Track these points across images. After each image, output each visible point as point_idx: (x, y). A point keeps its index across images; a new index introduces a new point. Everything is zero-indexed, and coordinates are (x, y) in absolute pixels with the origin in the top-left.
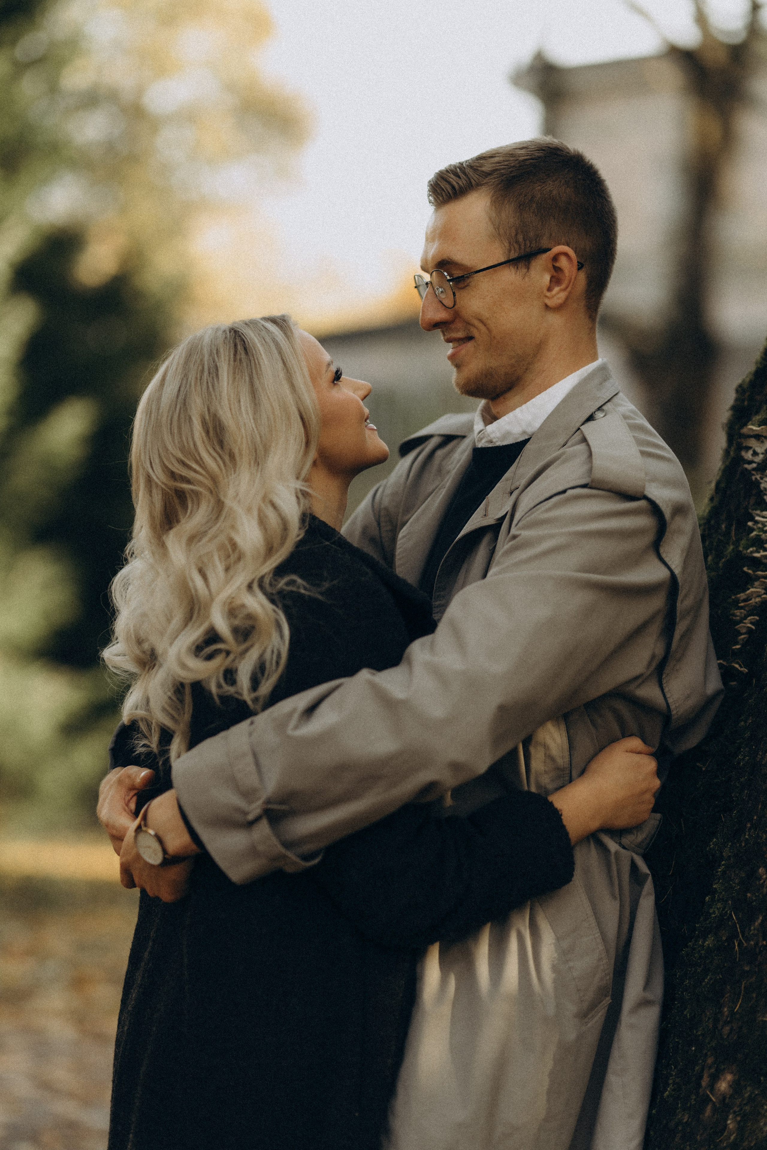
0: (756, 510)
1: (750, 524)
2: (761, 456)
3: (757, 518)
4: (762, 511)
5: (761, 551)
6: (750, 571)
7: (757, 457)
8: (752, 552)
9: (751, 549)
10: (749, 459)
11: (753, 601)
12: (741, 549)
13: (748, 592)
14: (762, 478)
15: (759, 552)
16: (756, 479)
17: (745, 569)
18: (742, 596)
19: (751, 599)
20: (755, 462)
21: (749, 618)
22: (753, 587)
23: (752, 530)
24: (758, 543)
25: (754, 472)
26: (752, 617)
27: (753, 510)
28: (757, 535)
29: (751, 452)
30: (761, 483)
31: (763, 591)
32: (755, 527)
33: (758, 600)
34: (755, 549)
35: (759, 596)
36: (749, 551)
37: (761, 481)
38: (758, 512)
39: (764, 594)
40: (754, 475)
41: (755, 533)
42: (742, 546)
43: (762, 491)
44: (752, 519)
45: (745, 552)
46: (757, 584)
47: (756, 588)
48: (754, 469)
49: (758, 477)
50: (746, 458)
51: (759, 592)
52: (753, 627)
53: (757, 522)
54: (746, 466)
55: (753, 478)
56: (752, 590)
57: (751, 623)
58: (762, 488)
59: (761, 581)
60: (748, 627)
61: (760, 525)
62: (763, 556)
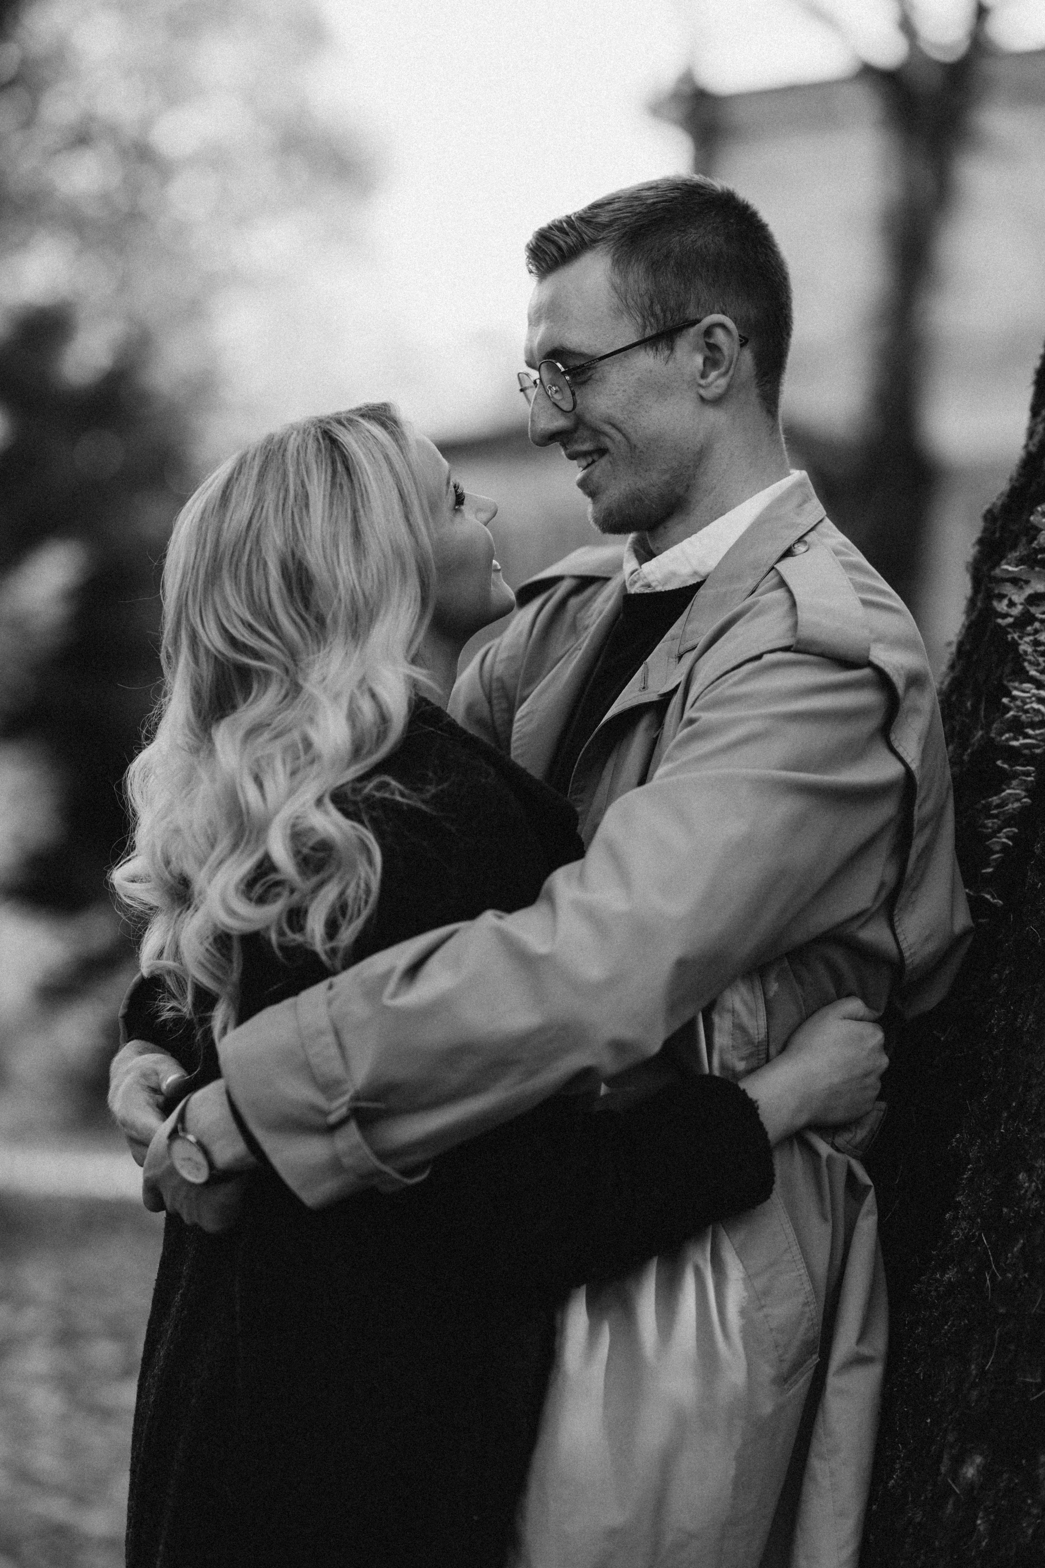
0: (1013, 682)
1: (1005, 700)
2: (1020, 607)
3: (1015, 693)
4: (1022, 682)
5: (1021, 738)
6: (1006, 766)
7: (1013, 609)
8: (1008, 740)
9: (1007, 735)
10: (1004, 612)
11: (1010, 806)
12: (993, 735)
13: (1003, 794)
14: (1021, 638)
15: (1017, 740)
16: (1013, 638)
17: (999, 763)
18: (995, 800)
19: (1007, 805)
20: (1011, 616)
21: (1005, 830)
22: (1009, 788)
23: (1007, 709)
24: (1017, 727)
25: (1009, 630)
26: (1008, 829)
27: (1009, 681)
28: (1014, 716)
29: (1006, 602)
30: (1019, 644)
31: (1023, 794)
32: (1012, 705)
33: (1016, 805)
34: (1012, 734)
35: (1018, 800)
36: (1003, 738)
37: (1020, 641)
38: (1016, 684)
39: (1025, 797)
40: (1009, 633)
41: (1011, 713)
42: (994, 731)
43: (1021, 655)
44: (1008, 694)
45: (998, 739)
46: (1015, 783)
47: (1013, 788)
48: (1010, 625)
49: (1016, 636)
50: (999, 610)
51: (1018, 794)
52: (1010, 843)
53: (1014, 698)
54: (1000, 621)
55: (1009, 637)
56: (1008, 791)
57: (1008, 838)
58: (1021, 652)
59: (1021, 780)
60: (1004, 843)
61: (1019, 703)
62: (1026, 746)
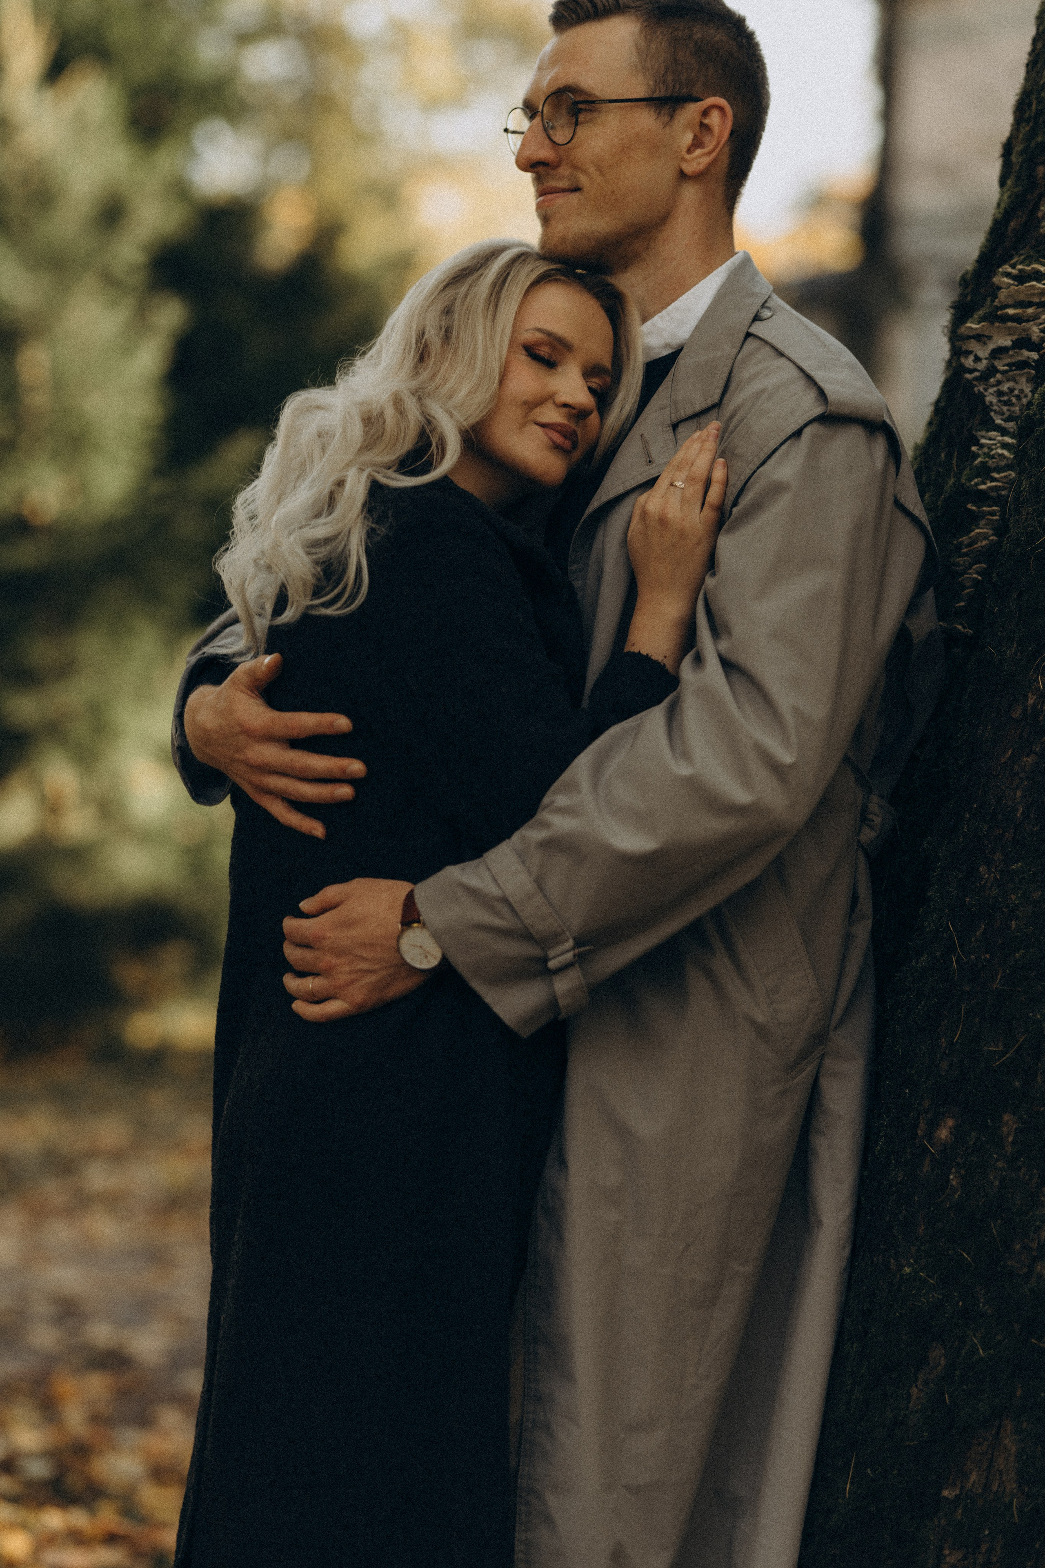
0: (980, 431)
1: (974, 448)
2: (985, 362)
3: (983, 441)
4: (988, 431)
5: (988, 482)
6: (974, 508)
7: (979, 363)
8: (977, 484)
9: (976, 480)
10: (971, 367)
11: (979, 544)
12: (963, 481)
13: (973, 534)
14: (986, 390)
15: (985, 484)
16: (979, 390)
17: (969, 506)
18: (965, 539)
19: (976, 543)
20: (978, 371)
21: (974, 567)
22: (978, 528)
23: (975, 456)
24: (985, 472)
25: (974, 383)
26: (978, 565)
27: (977, 431)
28: (981, 462)
29: (971, 358)
30: (985, 396)
31: (991, 532)
32: (980, 452)
33: (984, 543)
34: (980, 479)
35: (986, 538)
36: (973, 483)
37: (986, 393)
38: (984, 433)
39: (992, 535)
40: (975, 386)
41: (979, 460)
42: (965, 476)
43: (988, 407)
44: (977, 442)
45: (968, 484)
46: (982, 522)
47: (982, 528)
48: (976, 379)
49: (981, 389)
50: (967, 366)
51: (988, 533)
52: (980, 578)
53: (982, 446)
54: (968, 376)
55: (976, 389)
56: (977, 531)
57: (978, 573)
58: (988, 403)
59: (988, 519)
60: (973, 578)
61: (985, 450)
62: (990, 488)
